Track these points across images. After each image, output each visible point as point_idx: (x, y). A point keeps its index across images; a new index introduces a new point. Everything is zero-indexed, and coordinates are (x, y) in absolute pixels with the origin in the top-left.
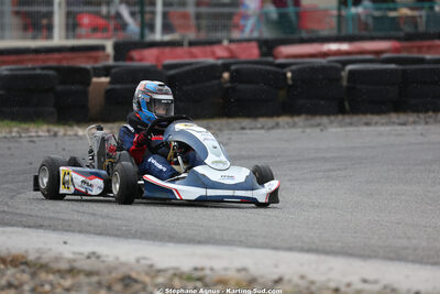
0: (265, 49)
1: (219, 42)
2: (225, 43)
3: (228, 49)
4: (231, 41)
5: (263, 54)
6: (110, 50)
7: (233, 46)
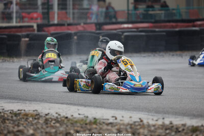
0: (98, 27)
1: (79, 24)
2: (82, 24)
3: (83, 27)
4: (85, 24)
5: (97, 29)
6: (35, 27)
7: (85, 26)
